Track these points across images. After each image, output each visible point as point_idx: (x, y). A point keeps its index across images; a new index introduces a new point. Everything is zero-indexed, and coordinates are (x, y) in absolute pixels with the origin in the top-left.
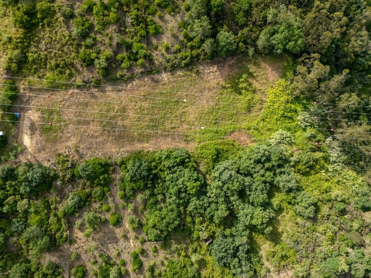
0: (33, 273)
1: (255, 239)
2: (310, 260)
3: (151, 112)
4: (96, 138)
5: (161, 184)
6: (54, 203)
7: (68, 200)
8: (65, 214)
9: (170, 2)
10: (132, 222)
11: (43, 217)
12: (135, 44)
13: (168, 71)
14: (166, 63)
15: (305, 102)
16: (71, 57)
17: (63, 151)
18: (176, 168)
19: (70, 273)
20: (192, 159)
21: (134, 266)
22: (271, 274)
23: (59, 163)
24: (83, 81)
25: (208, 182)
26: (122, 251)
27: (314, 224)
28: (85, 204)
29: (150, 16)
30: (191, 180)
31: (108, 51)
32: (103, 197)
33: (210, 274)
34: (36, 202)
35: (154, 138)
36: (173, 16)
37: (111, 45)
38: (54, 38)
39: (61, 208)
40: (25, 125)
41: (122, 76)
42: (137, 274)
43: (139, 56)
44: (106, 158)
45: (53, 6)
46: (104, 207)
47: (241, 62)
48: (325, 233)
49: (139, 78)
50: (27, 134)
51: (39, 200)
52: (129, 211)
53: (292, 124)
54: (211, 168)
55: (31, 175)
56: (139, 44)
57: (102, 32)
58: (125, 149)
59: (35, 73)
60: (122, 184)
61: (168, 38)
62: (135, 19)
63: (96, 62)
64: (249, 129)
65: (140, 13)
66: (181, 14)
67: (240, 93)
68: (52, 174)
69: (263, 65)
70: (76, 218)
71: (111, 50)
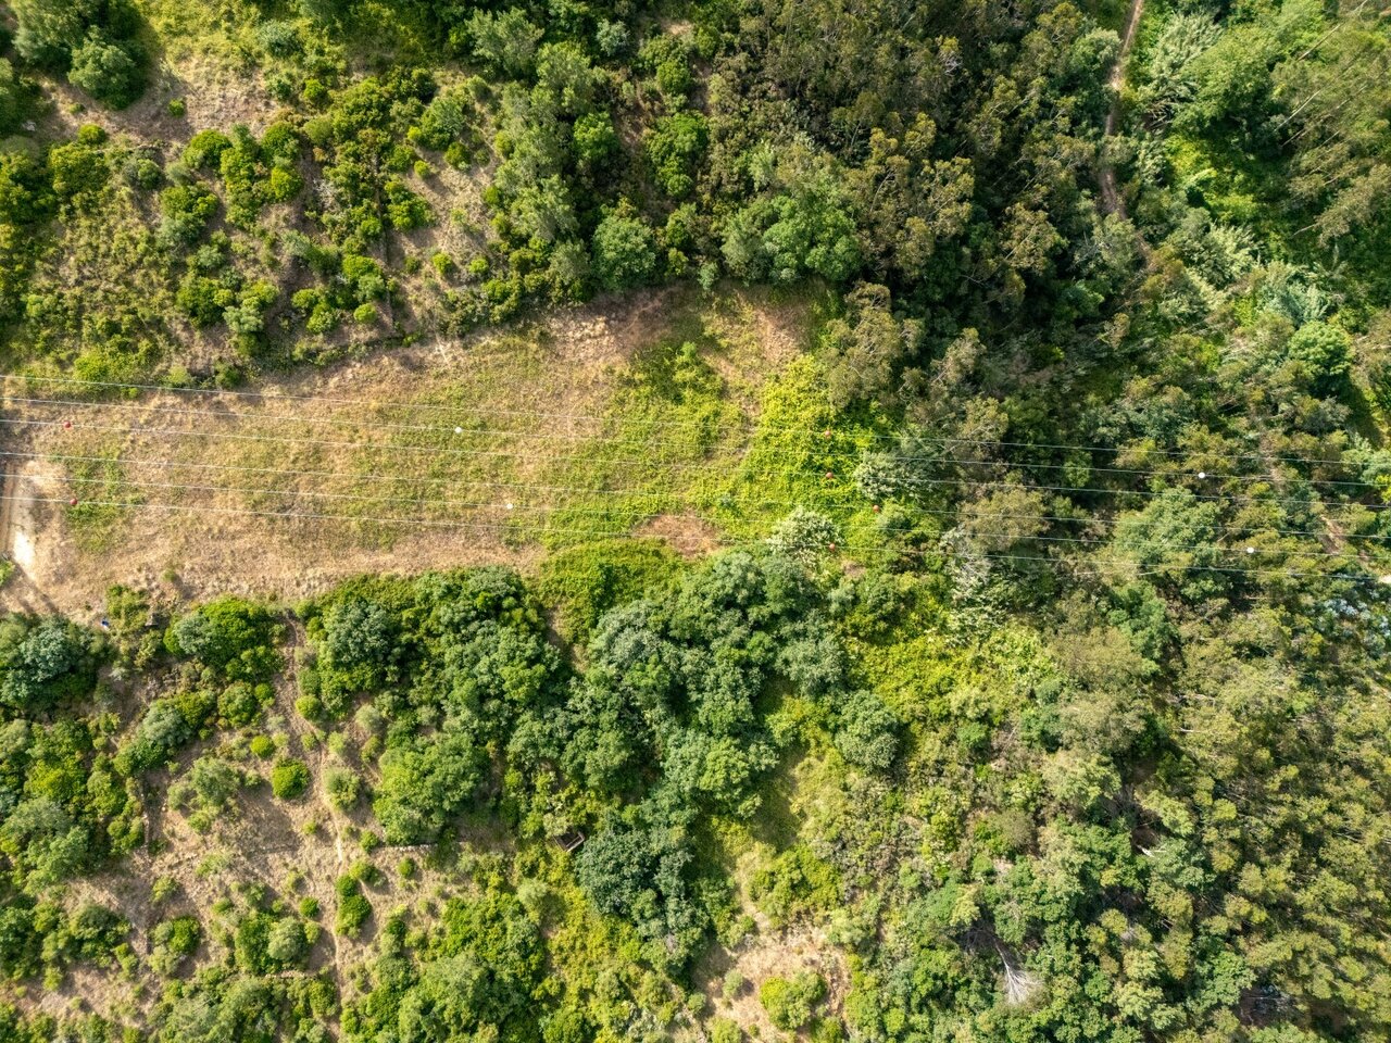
0: (42, 936)
1: (719, 837)
2: (880, 895)
3: (400, 460)
4: (233, 538)
5: (428, 674)
6: (103, 733)
7: (145, 721)
8: (136, 765)
9: (456, 134)
10: (339, 785)
11: (71, 774)
12: (348, 259)
13: (453, 338)
14: (445, 314)
15: (883, 420)
16: (155, 300)
17: (130, 579)
18: (475, 624)
19: (150, 939)
20: (527, 599)
21: (344, 916)
22: (762, 937)
23: (117, 614)
24: (189, 371)
25: (579, 667)
26: (309, 874)
27: (895, 790)
28: (196, 736)
29: (394, 177)
30: (517, 661)
31: (265, 283)
32: (252, 714)
33: (575, 939)
34: (48, 729)
35: (410, 537)
36: (468, 171)
37: (274, 264)
38: (103, 248)
39: (125, 747)
40: (17, 504)
41: (311, 355)
42: (354, 942)
43: (359, 295)
44: (261, 597)
45: (101, 155)
46: (257, 744)
47: (681, 305)
48: (929, 816)
49: (363, 360)
50: (23, 528)
51: (59, 724)
52: (333, 755)
53: (839, 490)
54: (586, 625)
55: (30, 647)
56: (360, 259)
57: (246, 225)
58: (319, 571)
59: (47, 350)
60: (311, 675)
61: (452, 238)
62: (346, 185)
63: (230, 314)
64: (707, 506)
65: (361, 168)
66: (492, 163)
67: (678, 400)
68: (96, 645)
69: (748, 312)
70: (170, 778)
71: (274, 278)
